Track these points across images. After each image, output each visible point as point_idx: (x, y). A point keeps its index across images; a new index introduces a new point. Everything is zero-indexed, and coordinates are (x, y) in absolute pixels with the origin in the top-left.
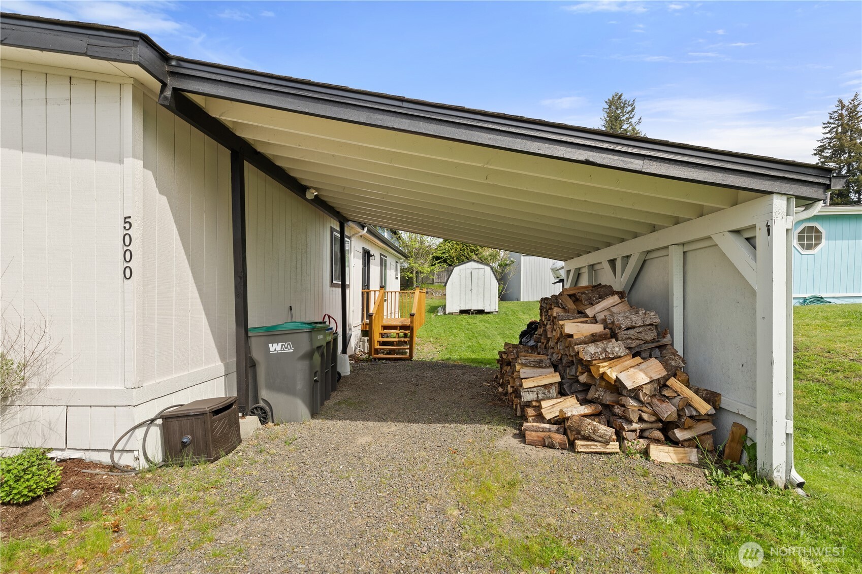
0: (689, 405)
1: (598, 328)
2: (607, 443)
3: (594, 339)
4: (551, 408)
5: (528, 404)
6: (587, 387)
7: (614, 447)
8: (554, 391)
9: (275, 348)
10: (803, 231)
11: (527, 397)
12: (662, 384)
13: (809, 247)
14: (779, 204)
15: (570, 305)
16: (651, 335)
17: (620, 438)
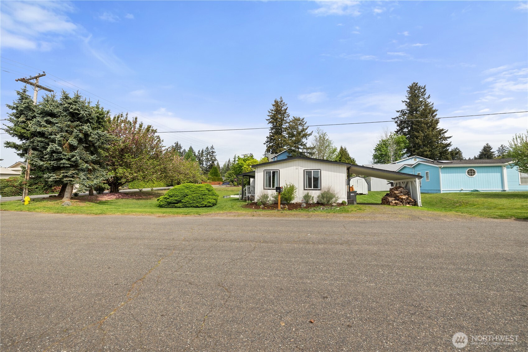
0: (411, 200)
1: (400, 192)
2: (401, 205)
3: (399, 193)
4: (394, 202)
5: (390, 202)
6: (398, 199)
7: (402, 205)
8: (394, 200)
9: (352, 194)
10: (469, 170)
11: (390, 201)
12: (407, 198)
13: (471, 175)
14: (417, 179)
15: (395, 189)
16: (407, 193)
17: (403, 205)
